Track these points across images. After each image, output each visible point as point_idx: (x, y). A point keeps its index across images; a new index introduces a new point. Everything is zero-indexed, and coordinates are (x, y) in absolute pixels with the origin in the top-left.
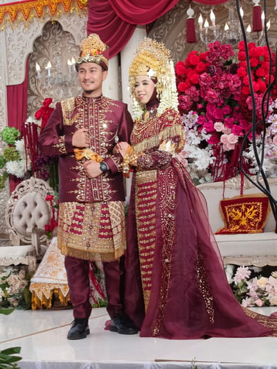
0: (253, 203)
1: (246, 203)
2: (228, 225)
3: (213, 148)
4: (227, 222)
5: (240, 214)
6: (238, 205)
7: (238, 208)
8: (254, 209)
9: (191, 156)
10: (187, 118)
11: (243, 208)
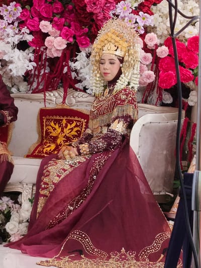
0: (76, 118)
1: (69, 118)
2: (43, 140)
3: (34, 52)
4: (42, 136)
5: (59, 130)
6: (58, 118)
7: (58, 122)
8: (77, 126)
9: (6, 58)
10: (7, 10)
11: (64, 122)
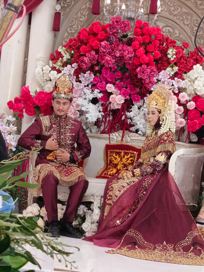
0: (131, 151)
1: (126, 151)
2: (107, 166)
3: (102, 105)
4: (107, 164)
5: (119, 159)
6: (118, 151)
7: (118, 154)
8: (131, 157)
9: (83, 109)
10: (84, 77)
11: (122, 154)
